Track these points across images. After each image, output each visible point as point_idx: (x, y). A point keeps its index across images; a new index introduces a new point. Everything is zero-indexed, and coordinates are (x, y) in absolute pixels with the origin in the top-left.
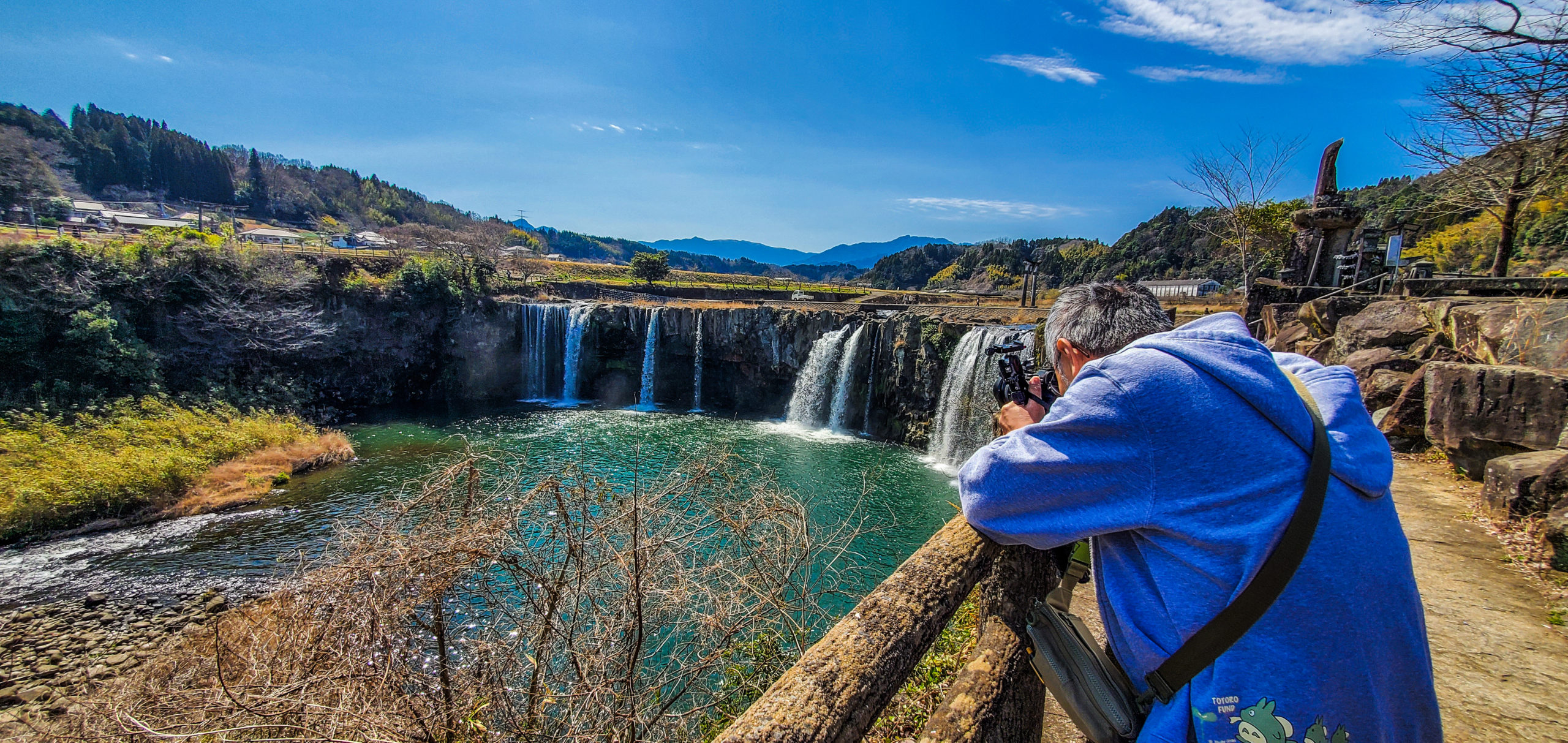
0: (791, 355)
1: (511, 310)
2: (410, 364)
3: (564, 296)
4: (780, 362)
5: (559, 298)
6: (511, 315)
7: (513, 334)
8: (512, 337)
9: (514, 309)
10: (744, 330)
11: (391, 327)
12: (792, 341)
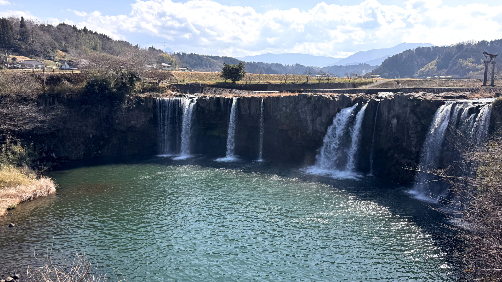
0: (320, 124)
1: (150, 102)
2: (93, 136)
3: (182, 92)
4: (313, 129)
5: (178, 94)
6: (150, 105)
7: (152, 115)
8: (151, 118)
9: (152, 101)
10: (290, 109)
11: (82, 114)
12: (320, 115)
